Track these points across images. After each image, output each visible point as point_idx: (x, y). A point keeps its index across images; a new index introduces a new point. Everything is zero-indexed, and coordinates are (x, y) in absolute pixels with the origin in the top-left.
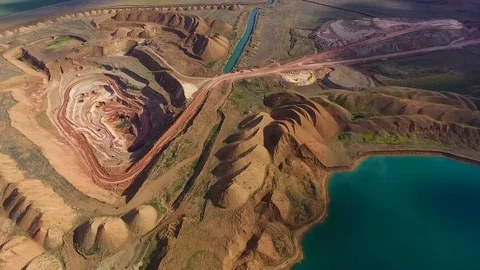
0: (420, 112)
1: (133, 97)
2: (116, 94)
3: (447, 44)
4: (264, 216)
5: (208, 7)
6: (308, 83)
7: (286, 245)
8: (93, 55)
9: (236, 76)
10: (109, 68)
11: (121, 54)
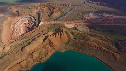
0: (93, 41)
1: (31, 23)
2: (29, 22)
3: (124, 24)
4: (30, 57)
5: (63, 5)
6: (70, 27)
7: (29, 65)
8: (30, 13)
9: (55, 22)
10: (31, 16)
11: (36, 13)
